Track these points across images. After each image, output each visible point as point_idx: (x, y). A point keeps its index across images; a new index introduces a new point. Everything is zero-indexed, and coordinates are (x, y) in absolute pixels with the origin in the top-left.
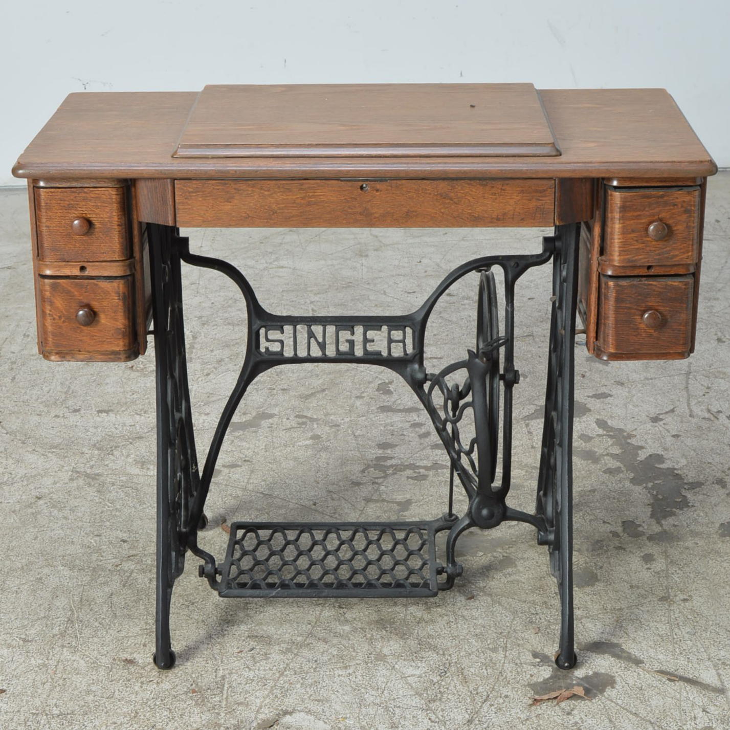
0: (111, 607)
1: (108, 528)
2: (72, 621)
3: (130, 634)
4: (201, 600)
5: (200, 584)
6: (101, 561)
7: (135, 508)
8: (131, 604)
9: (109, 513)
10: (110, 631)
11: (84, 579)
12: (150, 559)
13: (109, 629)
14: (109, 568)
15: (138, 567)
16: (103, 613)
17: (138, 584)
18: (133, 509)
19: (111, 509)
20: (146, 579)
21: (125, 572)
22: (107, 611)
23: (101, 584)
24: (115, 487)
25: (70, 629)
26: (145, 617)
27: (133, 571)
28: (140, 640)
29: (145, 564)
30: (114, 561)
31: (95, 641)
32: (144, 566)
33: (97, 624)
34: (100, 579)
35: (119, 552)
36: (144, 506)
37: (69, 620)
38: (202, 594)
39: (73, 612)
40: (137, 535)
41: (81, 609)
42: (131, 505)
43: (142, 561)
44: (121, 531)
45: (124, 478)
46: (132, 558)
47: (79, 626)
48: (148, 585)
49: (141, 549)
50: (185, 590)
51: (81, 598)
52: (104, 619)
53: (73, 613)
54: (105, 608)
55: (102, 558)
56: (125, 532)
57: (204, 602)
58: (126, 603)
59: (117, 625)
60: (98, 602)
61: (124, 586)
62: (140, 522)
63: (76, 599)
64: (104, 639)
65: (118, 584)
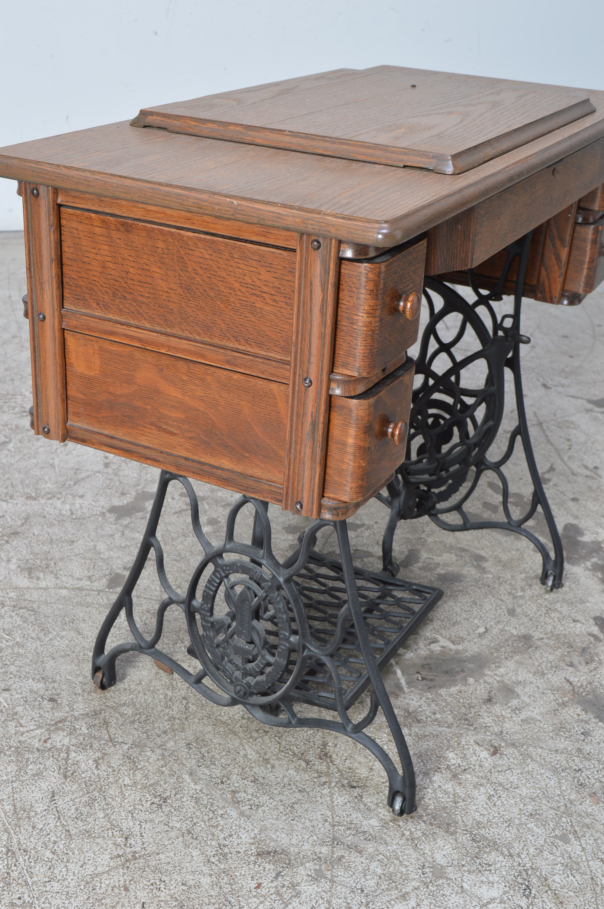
0: (59, 818)
1: (15, 676)
2: (14, 853)
3: (100, 869)
4: (174, 792)
5: (162, 762)
6: (22, 734)
7: (40, 639)
8: (85, 810)
9: (10, 651)
10: (71, 866)
11: (9, 770)
12: (83, 724)
13: (68, 861)
14: (37, 745)
15: (74, 741)
16: (51, 831)
17: (83, 772)
18: (39, 643)
19: (10, 643)
20: (91, 762)
21: (60, 750)
22: (56, 826)
23: (34, 775)
24: (6, 608)
25: (14, 868)
26: (110, 834)
27: (68, 748)
28: (116, 878)
29: (81, 734)
30: (38, 732)
31: (56, 889)
32: (81, 738)
33: (48, 854)
34: (30, 767)
35: (41, 716)
36: (51, 636)
37: (8, 851)
38: (172, 781)
39: (9, 833)
40: (56, 685)
41: (19, 827)
42: (34, 635)
43: (75, 729)
44: (33, 679)
45: (12, 595)
46: (60, 725)
47: (25, 860)
48: (96, 774)
49: (67, 709)
50: (146, 776)
51: (15, 806)
52: (55, 842)
53: (10, 838)
54: (52, 821)
55: (22, 729)
56: (39, 681)
57: (178, 796)
58: (77, 809)
59: (76, 852)
60: (39, 810)
61: (65, 777)
62: (52, 663)
63: (7, 808)
64: (66, 883)
65: (56, 774)
